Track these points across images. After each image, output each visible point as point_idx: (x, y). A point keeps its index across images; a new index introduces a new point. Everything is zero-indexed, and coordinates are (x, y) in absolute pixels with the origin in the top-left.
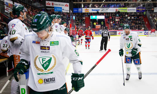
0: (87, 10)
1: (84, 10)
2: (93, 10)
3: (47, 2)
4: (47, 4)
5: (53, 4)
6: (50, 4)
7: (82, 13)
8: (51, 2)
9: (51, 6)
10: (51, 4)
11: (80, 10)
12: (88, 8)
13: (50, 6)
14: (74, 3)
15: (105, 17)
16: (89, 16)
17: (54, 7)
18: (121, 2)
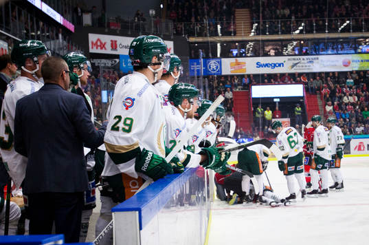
0: (238, 64)
1: (228, 66)
2: (259, 65)
3: (93, 37)
4: (95, 44)
5: (114, 45)
6: (103, 46)
7: (220, 76)
8: (107, 39)
9: (109, 51)
10: (108, 46)
11: (213, 64)
12: (240, 60)
13: (103, 51)
14: (192, 39)
15: (306, 90)
16: (248, 87)
17: (117, 56)
18: (360, 35)
